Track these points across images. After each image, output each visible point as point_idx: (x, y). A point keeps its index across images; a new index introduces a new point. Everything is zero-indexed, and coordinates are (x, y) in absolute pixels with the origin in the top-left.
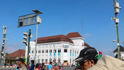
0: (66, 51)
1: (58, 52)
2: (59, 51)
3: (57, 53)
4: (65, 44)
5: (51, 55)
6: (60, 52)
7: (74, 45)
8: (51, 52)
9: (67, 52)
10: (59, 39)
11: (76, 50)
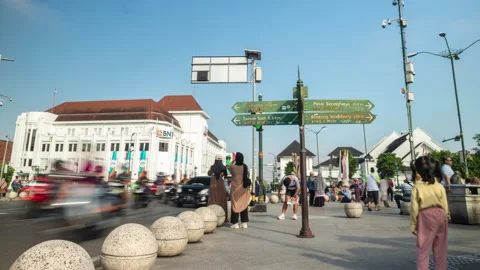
0: (163, 147)
1: (141, 149)
2: (145, 147)
3: (136, 153)
4: (163, 128)
5: (114, 157)
6: (147, 149)
7: (182, 132)
8: (117, 149)
9: (167, 150)
10: (143, 110)
11: (189, 145)
